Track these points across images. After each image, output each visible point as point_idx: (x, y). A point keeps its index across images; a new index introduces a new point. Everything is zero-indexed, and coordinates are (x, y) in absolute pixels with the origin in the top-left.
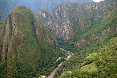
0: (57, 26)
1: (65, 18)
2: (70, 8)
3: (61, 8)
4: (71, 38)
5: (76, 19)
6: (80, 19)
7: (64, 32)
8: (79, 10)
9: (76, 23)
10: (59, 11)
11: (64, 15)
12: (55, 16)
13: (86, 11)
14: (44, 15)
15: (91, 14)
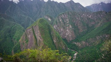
0: (62, 30)
1: (68, 24)
2: (71, 16)
3: (64, 15)
4: (73, 39)
5: (76, 25)
6: (79, 24)
7: (67, 34)
8: (78, 17)
9: (76, 28)
10: (63, 17)
11: (67, 22)
12: (60, 21)
13: (83, 18)
14: (50, 19)
15: (86, 21)
